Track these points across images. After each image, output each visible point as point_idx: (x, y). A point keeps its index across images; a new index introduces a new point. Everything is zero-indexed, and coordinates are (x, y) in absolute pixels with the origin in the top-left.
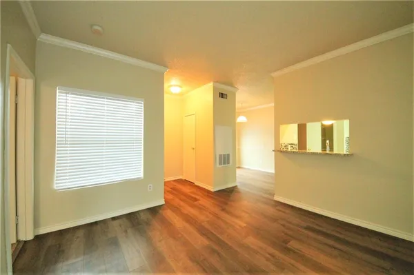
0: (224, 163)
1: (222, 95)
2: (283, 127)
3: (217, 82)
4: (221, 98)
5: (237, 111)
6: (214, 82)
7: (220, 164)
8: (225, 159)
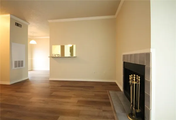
0: (19, 66)
1: (17, 24)
2: (53, 47)
3: (14, 15)
4: (16, 26)
5: (29, 37)
6: (11, 14)
7: (16, 66)
8: (19, 64)
